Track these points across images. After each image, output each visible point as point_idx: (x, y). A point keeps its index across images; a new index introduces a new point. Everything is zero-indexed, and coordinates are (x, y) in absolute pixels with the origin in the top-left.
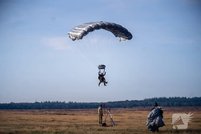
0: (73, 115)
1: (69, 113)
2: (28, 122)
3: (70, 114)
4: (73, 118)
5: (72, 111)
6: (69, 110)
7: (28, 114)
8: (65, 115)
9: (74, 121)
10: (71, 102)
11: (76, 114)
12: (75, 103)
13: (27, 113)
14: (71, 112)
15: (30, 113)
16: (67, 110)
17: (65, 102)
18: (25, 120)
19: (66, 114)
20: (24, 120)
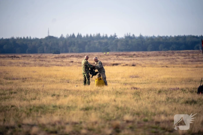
0: (134, 65)
1: (124, 62)
2: (26, 83)
3: (127, 65)
4: (132, 74)
5: (131, 56)
6: (125, 55)
7: (29, 64)
8: (115, 67)
9: (133, 81)
10: (131, 35)
11: (141, 65)
12: (141, 37)
13: (27, 62)
14: (128, 60)
15: (33, 62)
16: (121, 53)
17: (115, 36)
18: (20, 79)
19: (117, 64)
20: (17, 79)
